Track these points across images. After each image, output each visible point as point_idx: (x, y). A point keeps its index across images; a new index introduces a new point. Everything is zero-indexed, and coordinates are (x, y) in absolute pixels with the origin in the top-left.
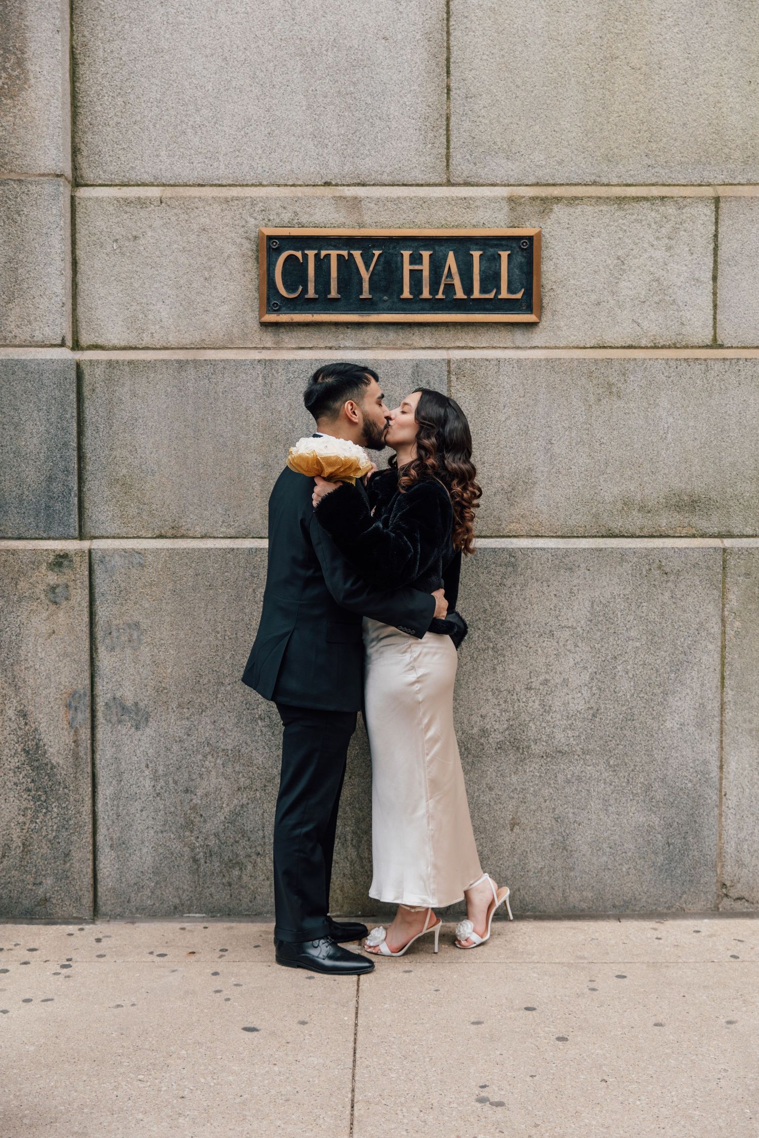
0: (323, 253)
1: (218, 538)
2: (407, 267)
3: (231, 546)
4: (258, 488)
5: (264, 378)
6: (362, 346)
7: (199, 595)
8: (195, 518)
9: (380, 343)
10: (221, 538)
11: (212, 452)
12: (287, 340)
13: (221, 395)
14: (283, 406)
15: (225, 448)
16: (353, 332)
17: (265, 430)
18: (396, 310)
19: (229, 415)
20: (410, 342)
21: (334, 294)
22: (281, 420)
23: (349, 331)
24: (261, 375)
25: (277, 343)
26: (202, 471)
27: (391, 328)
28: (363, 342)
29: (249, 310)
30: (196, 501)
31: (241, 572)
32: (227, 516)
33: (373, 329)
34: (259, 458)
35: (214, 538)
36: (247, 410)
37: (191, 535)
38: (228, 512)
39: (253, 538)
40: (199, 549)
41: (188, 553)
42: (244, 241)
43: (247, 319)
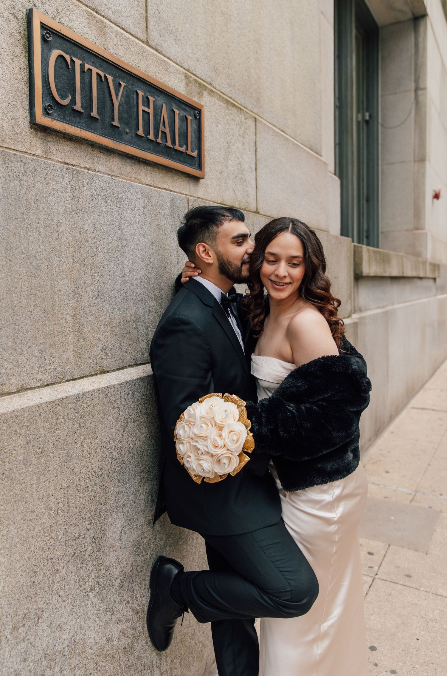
0: (87, 66)
1: (35, 388)
2: (141, 108)
3: (59, 396)
4: (70, 320)
5: (73, 190)
6: (110, 173)
7: (30, 469)
8: (11, 366)
9: (122, 174)
10: (39, 387)
11: (26, 278)
12: (54, 152)
13: (33, 204)
14: (89, 224)
15: (39, 273)
16: (104, 157)
17: (75, 251)
18: (134, 145)
19: (41, 230)
20: (139, 177)
21: (94, 114)
22: (87, 241)
23: (101, 155)
24: (69, 186)
25: (46, 152)
26: (15, 303)
27: (128, 161)
28: (111, 170)
29: (19, 106)
30: (10, 344)
31: (70, 426)
32: (43, 359)
33: (117, 158)
34: (70, 285)
35: (31, 389)
36: (58, 226)
37: (6, 391)
38: (44, 354)
39: (68, 381)
40: (29, 408)
41: (17, 417)
42: (11, 18)
43: (18, 115)
